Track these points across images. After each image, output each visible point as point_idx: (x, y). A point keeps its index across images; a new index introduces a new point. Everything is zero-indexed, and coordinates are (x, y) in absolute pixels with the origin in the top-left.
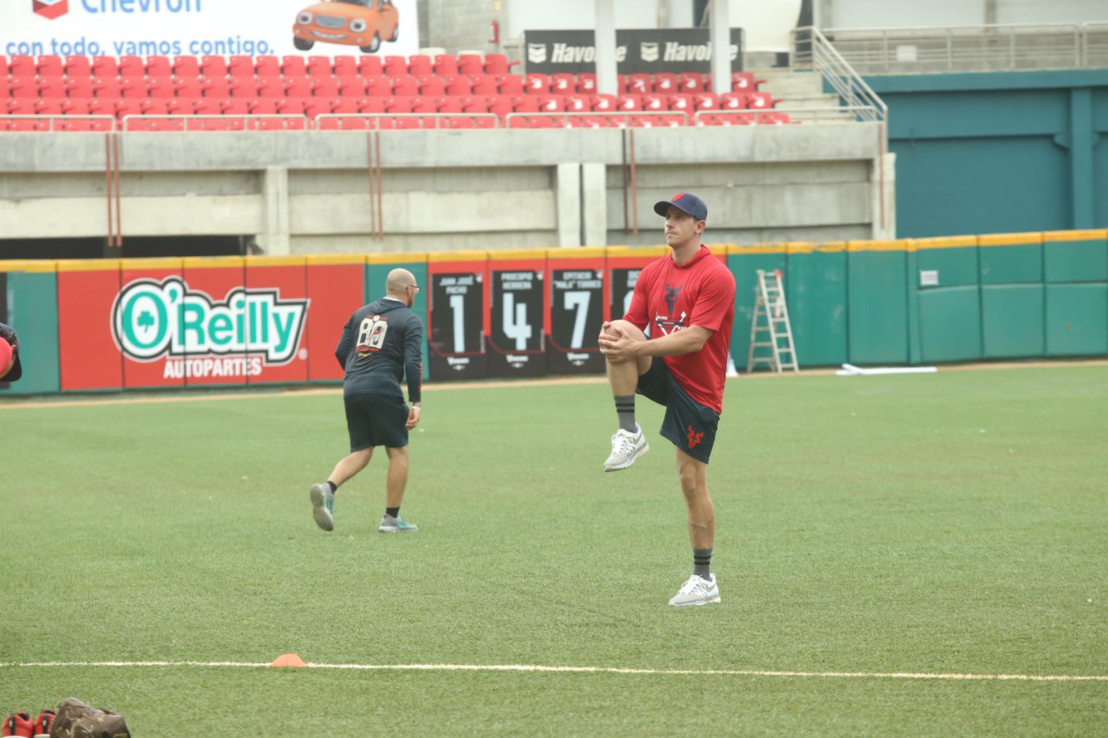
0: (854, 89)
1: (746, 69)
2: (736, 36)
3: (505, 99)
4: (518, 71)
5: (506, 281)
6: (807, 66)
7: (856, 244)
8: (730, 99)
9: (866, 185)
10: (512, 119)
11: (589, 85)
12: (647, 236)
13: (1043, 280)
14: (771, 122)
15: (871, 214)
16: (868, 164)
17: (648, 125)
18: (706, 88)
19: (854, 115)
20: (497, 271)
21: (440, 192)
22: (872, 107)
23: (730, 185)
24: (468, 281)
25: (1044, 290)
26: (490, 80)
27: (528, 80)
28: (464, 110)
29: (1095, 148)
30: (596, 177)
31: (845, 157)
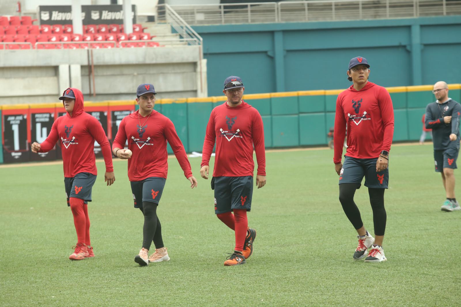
0: (186, 31)
1: (138, 22)
2: (134, 8)
3: (32, 36)
4: (37, 23)
5: (37, 118)
6: (163, 22)
7: (191, 99)
8: (133, 36)
9: (194, 73)
10: (38, 45)
11: (69, 30)
12: (100, 97)
13: (271, 114)
14: (151, 46)
15: (196, 86)
16: (194, 64)
17: (98, 48)
18: (121, 31)
19: (187, 43)
20: (33, 113)
21: (6, 78)
22: (195, 39)
23: (135, 74)
24: (20, 118)
25: (272, 119)
26: (24, 28)
27: (42, 28)
28: (14, 41)
29: (285, 57)
30: (76, 71)
31: (185, 61)
